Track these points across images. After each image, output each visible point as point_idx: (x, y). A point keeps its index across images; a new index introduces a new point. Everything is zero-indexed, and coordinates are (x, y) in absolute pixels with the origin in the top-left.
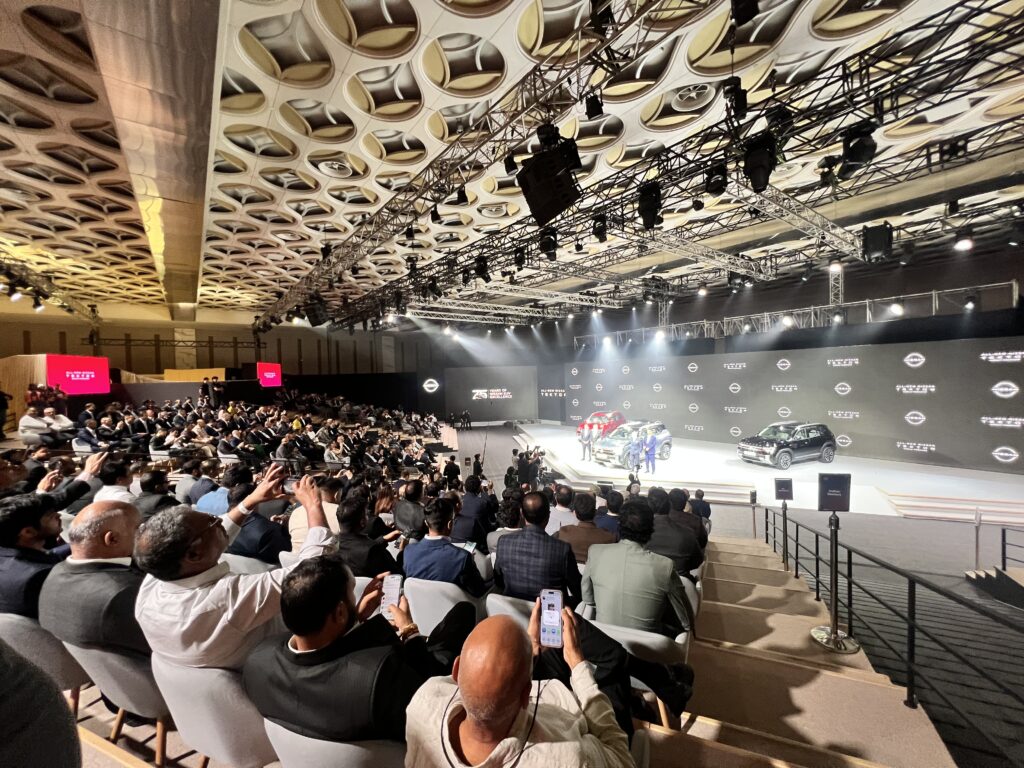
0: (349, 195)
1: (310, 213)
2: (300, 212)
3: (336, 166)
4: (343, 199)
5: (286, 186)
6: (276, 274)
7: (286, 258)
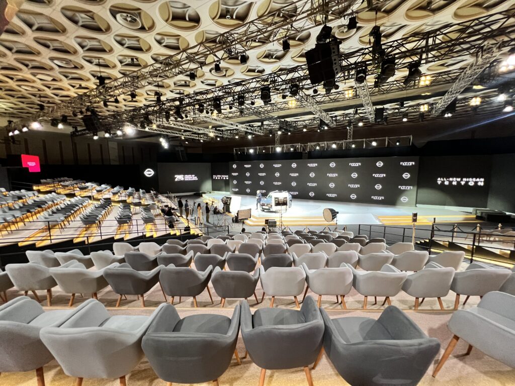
0: (128, 42)
1: (90, 50)
2: (83, 47)
3: (129, 19)
4: (122, 45)
5: (80, 24)
6: (39, 90)
7: (54, 80)
